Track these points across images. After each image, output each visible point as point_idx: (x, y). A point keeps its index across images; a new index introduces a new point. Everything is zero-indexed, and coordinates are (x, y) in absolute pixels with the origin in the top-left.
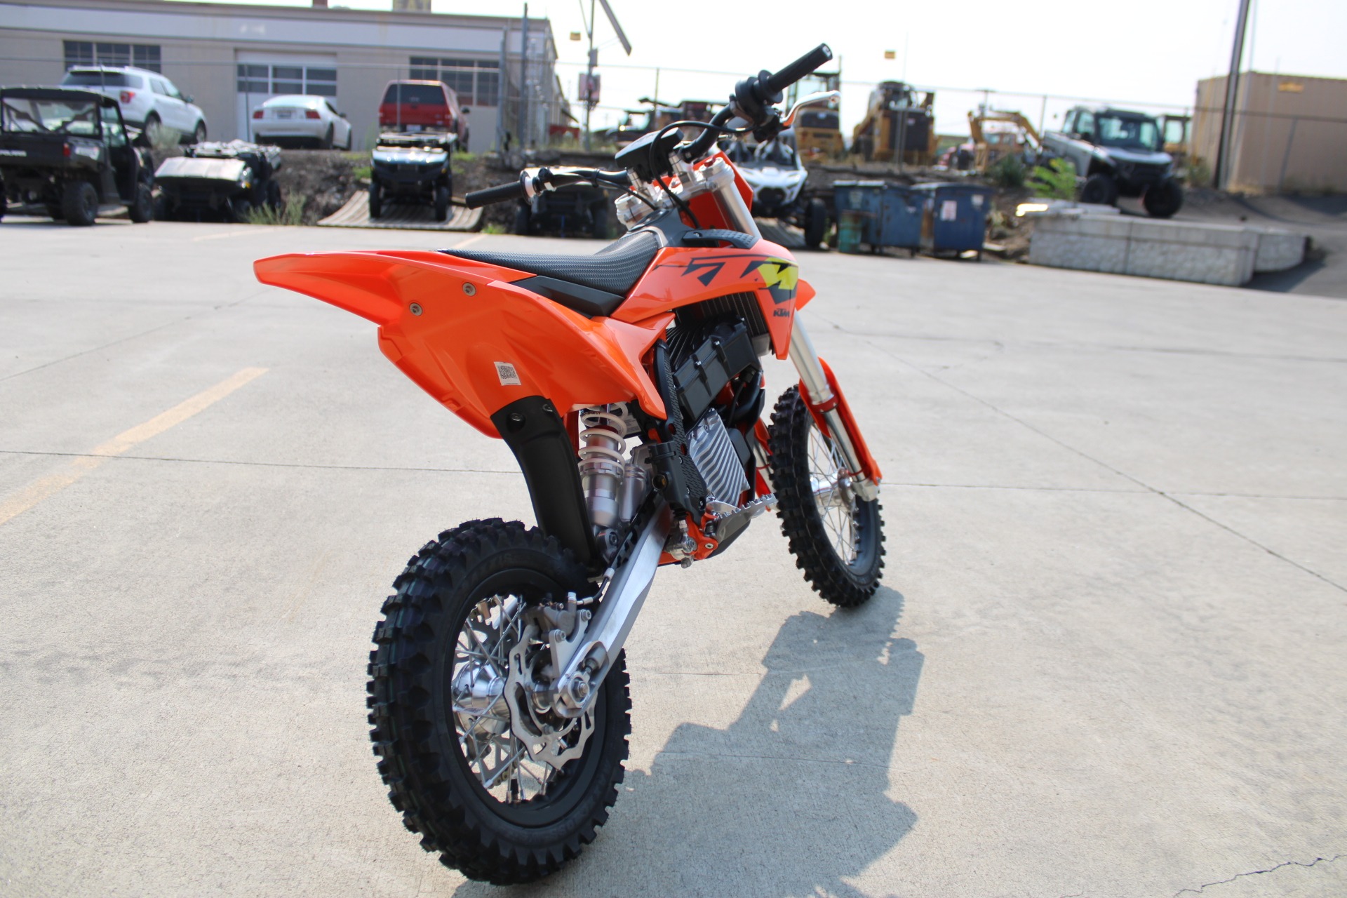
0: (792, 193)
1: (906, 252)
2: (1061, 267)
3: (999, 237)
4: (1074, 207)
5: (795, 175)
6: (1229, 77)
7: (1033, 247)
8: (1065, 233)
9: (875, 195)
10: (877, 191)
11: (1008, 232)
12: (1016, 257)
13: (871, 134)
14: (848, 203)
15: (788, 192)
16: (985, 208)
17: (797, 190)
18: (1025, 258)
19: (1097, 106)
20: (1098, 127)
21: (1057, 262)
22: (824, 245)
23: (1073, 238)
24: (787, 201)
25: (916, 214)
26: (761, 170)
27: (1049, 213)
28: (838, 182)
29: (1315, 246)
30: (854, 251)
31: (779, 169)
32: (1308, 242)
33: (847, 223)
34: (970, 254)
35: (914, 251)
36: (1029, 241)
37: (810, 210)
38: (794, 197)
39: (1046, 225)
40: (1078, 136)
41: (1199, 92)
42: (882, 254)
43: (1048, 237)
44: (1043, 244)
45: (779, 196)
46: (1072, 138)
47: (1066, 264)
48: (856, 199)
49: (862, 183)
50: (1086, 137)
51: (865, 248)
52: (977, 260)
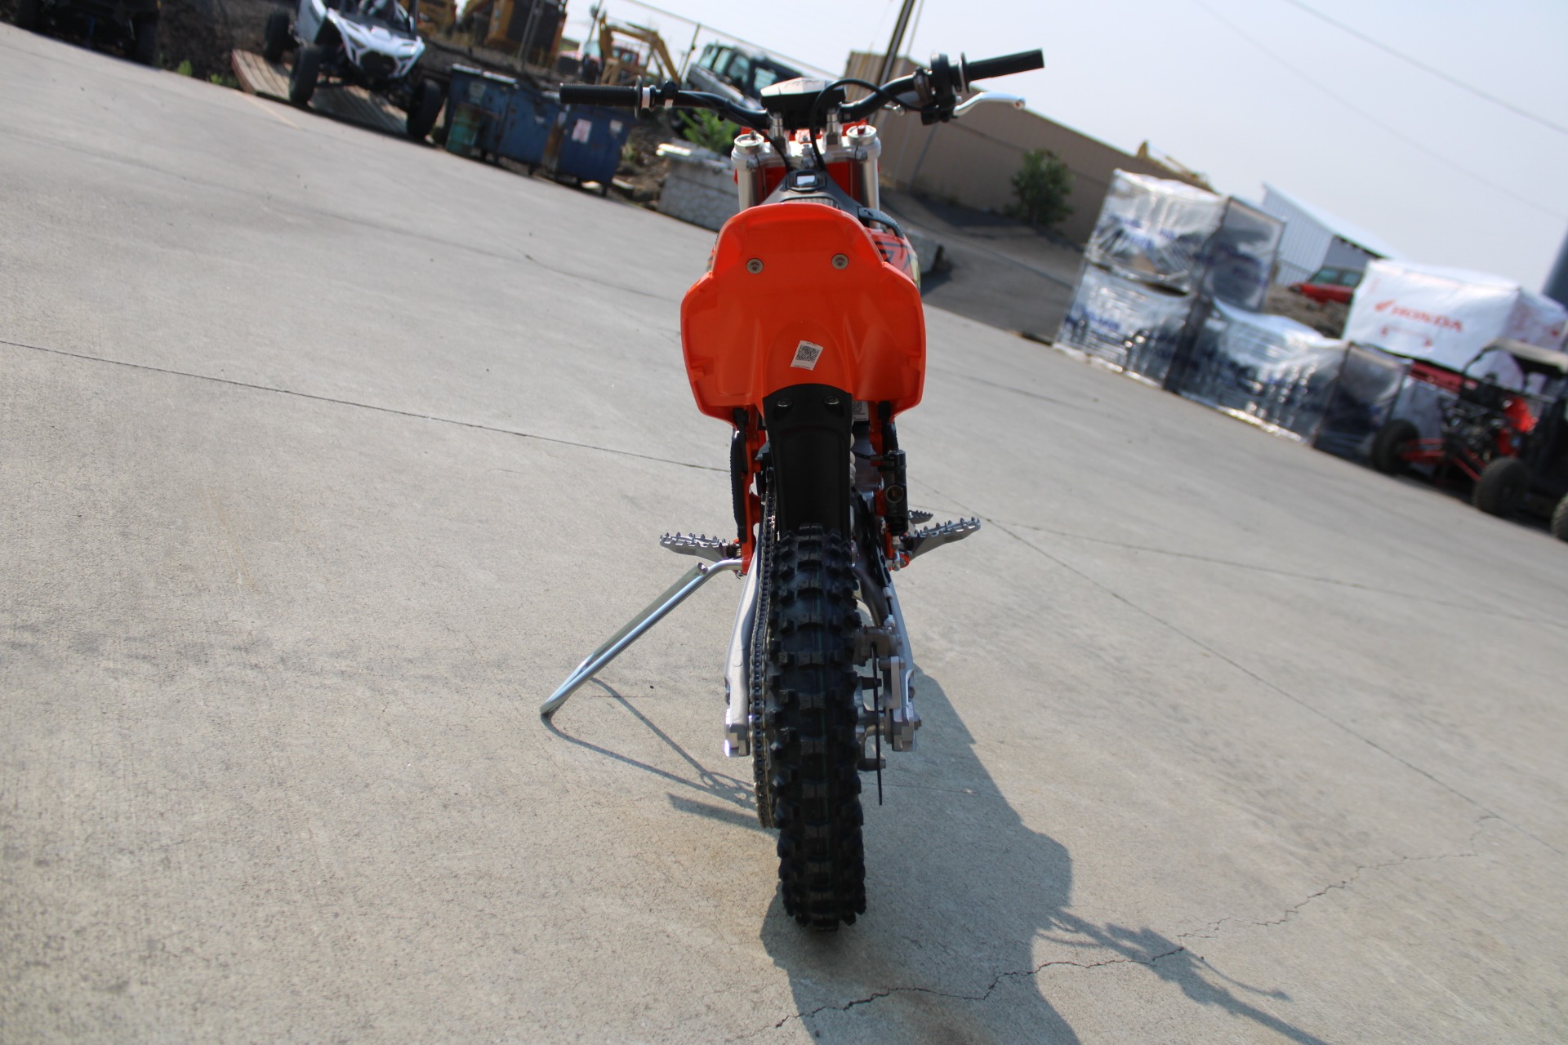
0: (403, 67)
1: (525, 168)
2: (692, 223)
3: (627, 173)
4: (718, 160)
5: (412, 45)
6: (886, 58)
7: (665, 194)
8: (704, 186)
9: (502, 93)
10: (505, 89)
11: (638, 169)
12: (646, 201)
13: (489, 14)
14: (466, 94)
15: (399, 64)
16: (622, 138)
17: (410, 64)
18: (654, 203)
19: (753, 52)
20: (752, 77)
21: (690, 216)
22: (429, 138)
23: (712, 193)
24: (396, 74)
25: (544, 127)
26: (370, 28)
27: (691, 159)
28: (457, 66)
29: (945, 256)
30: (464, 153)
31: (392, 33)
32: (940, 250)
33: (463, 119)
34: (592, 185)
35: (531, 167)
36: (662, 185)
37: (420, 89)
38: (405, 72)
39: (685, 172)
40: (728, 79)
41: (849, 63)
42: (496, 164)
43: (684, 185)
44: (678, 192)
45: (387, 67)
46: (722, 80)
47: (699, 220)
48: (477, 92)
49: (488, 74)
50: (737, 83)
51: (476, 152)
52: (602, 194)
